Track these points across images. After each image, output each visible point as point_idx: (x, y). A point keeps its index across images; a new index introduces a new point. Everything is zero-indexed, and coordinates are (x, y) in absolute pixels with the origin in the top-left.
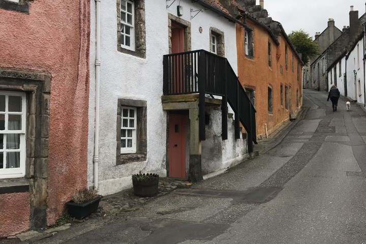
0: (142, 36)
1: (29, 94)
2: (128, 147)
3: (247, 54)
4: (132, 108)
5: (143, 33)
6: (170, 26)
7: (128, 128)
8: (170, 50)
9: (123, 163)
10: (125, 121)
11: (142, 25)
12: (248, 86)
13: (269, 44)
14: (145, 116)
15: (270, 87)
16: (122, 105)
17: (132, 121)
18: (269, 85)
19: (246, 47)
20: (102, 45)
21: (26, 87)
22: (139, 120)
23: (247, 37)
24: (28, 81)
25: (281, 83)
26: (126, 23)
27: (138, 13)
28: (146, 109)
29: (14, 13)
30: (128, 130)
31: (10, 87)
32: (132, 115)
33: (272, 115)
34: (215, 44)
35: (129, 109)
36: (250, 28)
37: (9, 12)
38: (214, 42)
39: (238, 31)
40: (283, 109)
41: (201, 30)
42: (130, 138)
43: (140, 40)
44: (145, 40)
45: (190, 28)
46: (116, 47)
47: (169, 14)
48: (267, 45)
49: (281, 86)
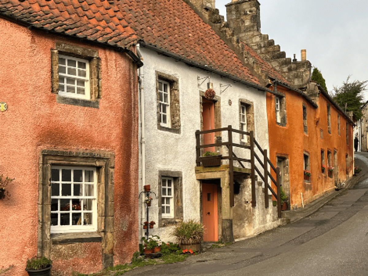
0: (177, 115)
1: (98, 168)
2: (167, 213)
3: (279, 121)
4: (170, 179)
5: (178, 111)
6: (201, 102)
7: (167, 196)
8: (201, 124)
9: (164, 226)
10: (164, 190)
11: (177, 105)
12: (281, 154)
13: (304, 108)
14: (181, 185)
15: (307, 154)
16: (162, 176)
17: (169, 190)
18: (304, 152)
19: (278, 114)
20: (145, 126)
21: (98, 164)
22: (175, 189)
23: (279, 103)
24: (99, 159)
25: (321, 149)
26: (163, 102)
27: (173, 94)
28: (181, 179)
29: (89, 109)
30: (167, 198)
31: (88, 164)
32: (169, 185)
33: (309, 184)
34: (245, 114)
35: (167, 179)
36: (281, 94)
37: (86, 108)
38: (243, 112)
39: (269, 98)
40: (325, 177)
41: (230, 103)
42: (168, 205)
43: (176, 118)
44: (180, 118)
45: (219, 103)
46: (156, 126)
47: (200, 91)
48: (302, 109)
49: (322, 152)
